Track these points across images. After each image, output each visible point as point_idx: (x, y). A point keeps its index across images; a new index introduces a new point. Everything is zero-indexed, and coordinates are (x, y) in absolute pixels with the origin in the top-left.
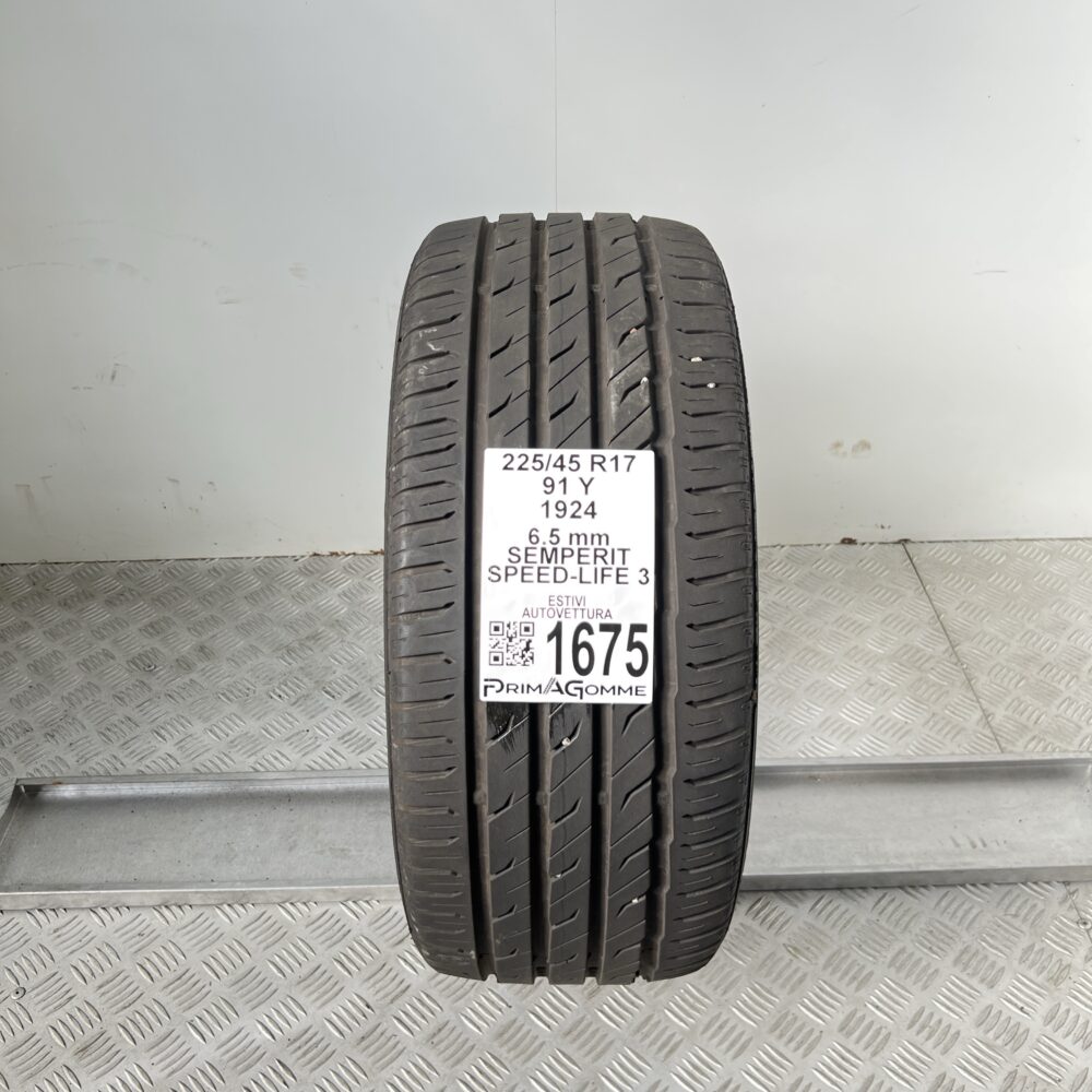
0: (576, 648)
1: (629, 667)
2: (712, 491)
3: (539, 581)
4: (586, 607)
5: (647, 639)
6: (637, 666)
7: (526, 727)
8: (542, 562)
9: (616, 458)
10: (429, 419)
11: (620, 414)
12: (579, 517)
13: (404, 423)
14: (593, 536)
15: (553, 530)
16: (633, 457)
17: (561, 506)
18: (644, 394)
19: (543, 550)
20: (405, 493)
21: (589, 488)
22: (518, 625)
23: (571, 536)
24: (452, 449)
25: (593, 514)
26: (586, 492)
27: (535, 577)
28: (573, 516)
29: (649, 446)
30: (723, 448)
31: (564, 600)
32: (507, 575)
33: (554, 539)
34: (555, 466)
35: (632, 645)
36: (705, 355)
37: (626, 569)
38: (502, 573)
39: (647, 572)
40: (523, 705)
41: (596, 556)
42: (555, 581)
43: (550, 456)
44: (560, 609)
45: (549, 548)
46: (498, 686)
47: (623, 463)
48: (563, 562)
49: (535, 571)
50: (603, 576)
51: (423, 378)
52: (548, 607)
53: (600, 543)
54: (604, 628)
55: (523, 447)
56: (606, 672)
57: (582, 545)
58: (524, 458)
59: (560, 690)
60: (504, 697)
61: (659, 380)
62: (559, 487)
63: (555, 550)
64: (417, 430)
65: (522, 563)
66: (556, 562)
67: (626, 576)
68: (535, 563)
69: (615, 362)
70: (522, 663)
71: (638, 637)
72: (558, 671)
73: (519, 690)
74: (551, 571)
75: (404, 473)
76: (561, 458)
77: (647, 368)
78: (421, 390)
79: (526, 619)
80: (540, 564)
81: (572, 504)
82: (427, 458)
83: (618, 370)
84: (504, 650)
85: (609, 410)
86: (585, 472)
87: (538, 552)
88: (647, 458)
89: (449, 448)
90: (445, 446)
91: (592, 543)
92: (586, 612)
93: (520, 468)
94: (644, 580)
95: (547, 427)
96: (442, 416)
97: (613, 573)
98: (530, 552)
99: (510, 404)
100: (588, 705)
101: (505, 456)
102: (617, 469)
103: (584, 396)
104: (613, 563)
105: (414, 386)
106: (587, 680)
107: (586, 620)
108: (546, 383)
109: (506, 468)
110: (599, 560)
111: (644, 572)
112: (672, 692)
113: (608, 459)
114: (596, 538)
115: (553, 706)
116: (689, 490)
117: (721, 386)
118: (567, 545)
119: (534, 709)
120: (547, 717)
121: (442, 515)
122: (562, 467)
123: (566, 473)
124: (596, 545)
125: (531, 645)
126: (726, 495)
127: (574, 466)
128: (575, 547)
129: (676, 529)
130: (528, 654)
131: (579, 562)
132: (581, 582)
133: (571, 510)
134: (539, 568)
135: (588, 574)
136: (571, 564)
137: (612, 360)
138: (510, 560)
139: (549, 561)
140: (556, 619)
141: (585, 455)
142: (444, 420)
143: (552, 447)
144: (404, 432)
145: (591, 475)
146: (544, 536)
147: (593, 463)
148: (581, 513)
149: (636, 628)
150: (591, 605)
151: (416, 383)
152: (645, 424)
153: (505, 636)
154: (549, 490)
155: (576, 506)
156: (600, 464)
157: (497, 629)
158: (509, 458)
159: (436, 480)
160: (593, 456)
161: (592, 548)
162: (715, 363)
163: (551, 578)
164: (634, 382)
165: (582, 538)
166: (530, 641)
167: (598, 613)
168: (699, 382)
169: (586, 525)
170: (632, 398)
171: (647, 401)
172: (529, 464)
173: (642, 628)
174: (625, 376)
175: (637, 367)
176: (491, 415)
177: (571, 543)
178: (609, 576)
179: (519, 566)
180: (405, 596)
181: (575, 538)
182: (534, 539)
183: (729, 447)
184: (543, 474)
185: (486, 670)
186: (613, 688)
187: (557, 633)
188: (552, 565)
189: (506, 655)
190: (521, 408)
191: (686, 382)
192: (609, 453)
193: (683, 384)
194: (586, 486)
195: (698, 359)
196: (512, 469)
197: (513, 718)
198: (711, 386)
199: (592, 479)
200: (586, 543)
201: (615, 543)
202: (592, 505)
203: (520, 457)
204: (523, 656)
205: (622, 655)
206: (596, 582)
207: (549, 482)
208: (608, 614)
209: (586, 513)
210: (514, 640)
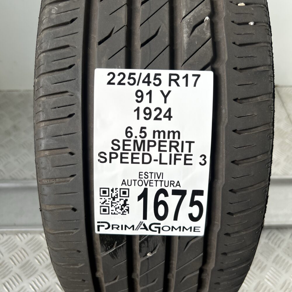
0: (157, 204)
1: (191, 216)
2: (250, 100)
3: (132, 162)
4: (164, 180)
5: (203, 199)
6: (195, 215)
7: (125, 247)
8: (134, 150)
9: (186, 76)
10: (57, 46)
11: (190, 44)
12: (160, 119)
13: (41, 48)
14: (169, 132)
15: (142, 128)
16: (199, 76)
17: (147, 111)
18: (207, 29)
19: (135, 142)
20: (43, 99)
21: (168, 98)
22: (118, 190)
23: (154, 132)
24: (72, 68)
25: (170, 117)
26: (165, 102)
27: (129, 160)
28: (156, 118)
29: (210, 67)
30: (258, 69)
31: (149, 175)
32: (111, 158)
33: (143, 135)
34: (144, 82)
35: (193, 203)
36: (247, 1)
37: (192, 155)
38: (108, 157)
39: (205, 157)
40: (122, 236)
41: (171, 146)
42: (143, 163)
43: (141, 74)
44: (146, 180)
45: (139, 140)
46: (106, 226)
47: (192, 80)
48: (148, 150)
49: (129, 156)
50: (175, 159)
51: (53, 16)
52: (138, 179)
53: (174, 138)
54: (175, 192)
55: (121, 68)
56: (176, 218)
57: (162, 138)
58: (122, 76)
59: (145, 228)
60: (110, 232)
61: (216, 19)
62: (146, 98)
63: (143, 142)
64: (49, 53)
65: (121, 150)
66: (144, 150)
67: (191, 159)
68: (130, 150)
69: (187, 5)
70: (122, 213)
71: (197, 198)
72: (145, 217)
73: (120, 228)
74: (140, 156)
75: (41, 85)
76: (148, 75)
77: (208, 10)
78: (53, 25)
79: (124, 186)
80: (132, 151)
81: (155, 110)
82: (56, 74)
83: (189, 11)
84: (110, 205)
85: (182, 40)
86: (165, 87)
87: (132, 143)
88: (208, 76)
89: (70, 67)
90: (67, 66)
91: (169, 138)
92: (163, 183)
93: (120, 83)
94: (203, 162)
95: (139, 53)
96: (67, 44)
97: (182, 157)
98: (126, 143)
99: (113, 35)
100: (163, 237)
101: (109, 74)
102: (187, 85)
103: (165, 29)
104: (182, 151)
105: (49, 22)
106: (163, 223)
107: (163, 187)
108: (138, 20)
109: (109, 83)
110: (173, 149)
111: (203, 157)
112: (217, 228)
113: (181, 77)
114: (171, 134)
115: (141, 236)
116: (235, 100)
117: (257, 24)
118: (151, 138)
119: (130, 238)
120: (137, 242)
121: (66, 116)
122: (149, 83)
123: (152, 87)
124: (171, 139)
125: (127, 203)
126: (259, 103)
127: (157, 82)
128: (157, 140)
129: (226, 127)
130: (126, 208)
131: (159, 150)
132: (161, 163)
133: (154, 114)
134: (132, 154)
135: (165, 158)
136: (154, 152)
137: (184, 3)
138: (112, 148)
139: (139, 149)
140: (144, 186)
141: (165, 74)
142: (67, 46)
143: (142, 68)
144: (42, 55)
145: (170, 88)
146: (136, 132)
147: (170, 80)
148: (161, 116)
149: (196, 193)
150: (166, 178)
151: (50, 20)
152: (207, 50)
153: (110, 197)
154: (139, 99)
155: (158, 111)
156: (175, 81)
157: (104, 192)
158: (111, 76)
159: (62, 90)
160: (171, 75)
161: (168, 141)
162: (253, 7)
163: (140, 160)
164: (199, 20)
165: (162, 134)
166: (126, 200)
167: (171, 183)
168: (243, 21)
169: (165, 125)
170: (198, 32)
171: (208, 34)
172: (126, 81)
173: (200, 193)
174: (193, 16)
175: (201, 9)
176: (100, 43)
177: (154, 137)
178: (180, 159)
179: (119, 152)
180: (45, 168)
181: (157, 134)
182: (129, 134)
183: (262, 68)
184: (135, 88)
185: (98, 217)
186: (180, 227)
187: (144, 195)
188: (141, 152)
189: (111, 209)
190: (120, 38)
191: (235, 21)
192: (182, 73)
193: (233, 22)
194: (165, 97)
195: (243, 4)
196: (114, 84)
197: (116, 243)
198: (252, 23)
199: (169, 92)
200: (164, 138)
201: (184, 138)
202: (169, 110)
203: (119, 75)
204: (122, 209)
205: (186, 209)
206: (170, 164)
207: (139, 94)
208: (178, 184)
209: (165, 116)
210: (116, 199)
